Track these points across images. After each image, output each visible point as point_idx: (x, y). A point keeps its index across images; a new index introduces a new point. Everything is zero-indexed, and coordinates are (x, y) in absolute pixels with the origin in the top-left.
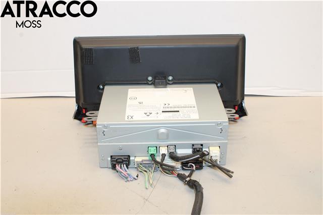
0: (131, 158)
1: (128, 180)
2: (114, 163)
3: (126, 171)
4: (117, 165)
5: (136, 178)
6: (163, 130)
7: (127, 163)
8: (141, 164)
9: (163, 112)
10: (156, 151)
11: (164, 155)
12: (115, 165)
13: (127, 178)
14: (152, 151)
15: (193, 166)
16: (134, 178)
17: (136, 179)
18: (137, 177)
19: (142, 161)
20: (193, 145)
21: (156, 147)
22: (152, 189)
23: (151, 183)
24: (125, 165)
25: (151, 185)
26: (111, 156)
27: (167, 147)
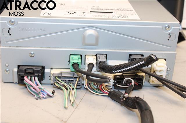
0: (46, 70)
1: (39, 98)
2: (22, 74)
3: (37, 85)
4: (25, 78)
5: (51, 95)
6: (90, 32)
7: (40, 74)
8: (59, 77)
9: (91, 12)
10: (80, 60)
11: (91, 66)
12: (23, 77)
13: (38, 94)
14: (76, 59)
15: (131, 82)
16: (49, 95)
17: (51, 97)
18: (53, 93)
19: (61, 73)
20: (130, 55)
21: (81, 55)
22: (74, 109)
23: (72, 100)
24: (36, 78)
25: (72, 104)
26: (19, 66)
27: (96, 56)
